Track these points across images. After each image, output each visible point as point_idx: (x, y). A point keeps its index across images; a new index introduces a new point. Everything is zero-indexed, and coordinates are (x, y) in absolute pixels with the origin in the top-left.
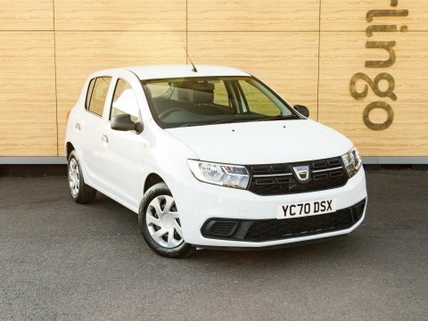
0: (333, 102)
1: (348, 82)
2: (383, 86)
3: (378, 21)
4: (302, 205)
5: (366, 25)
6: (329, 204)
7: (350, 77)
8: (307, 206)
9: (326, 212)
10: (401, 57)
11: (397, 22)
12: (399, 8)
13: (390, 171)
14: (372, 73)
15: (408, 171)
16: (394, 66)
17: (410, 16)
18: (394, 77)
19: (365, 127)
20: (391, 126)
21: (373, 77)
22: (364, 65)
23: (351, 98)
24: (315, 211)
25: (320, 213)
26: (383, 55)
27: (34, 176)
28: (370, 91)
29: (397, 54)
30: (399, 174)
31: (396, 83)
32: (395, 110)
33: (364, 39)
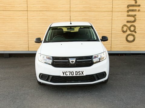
0: (116, 33)
1: (121, 28)
2: (132, 29)
3: (131, 8)
4: (70, 72)
5: (127, 9)
6: (82, 73)
7: (122, 26)
8: (72, 73)
9: (81, 75)
10: (138, 19)
11: (137, 8)
12: (137, 4)
13: (134, 55)
14: (129, 25)
15: (140, 56)
16: (136, 22)
17: (141, 7)
18: (136, 26)
19: (126, 41)
20: (135, 41)
21: (129, 26)
22: (126, 22)
23: (122, 32)
24: (76, 75)
25: (78, 75)
26: (132, 19)
27: (21, 57)
28: (128, 30)
29: (137, 18)
30: (137, 56)
31: (136, 28)
32: (136, 36)
33: (126, 14)
